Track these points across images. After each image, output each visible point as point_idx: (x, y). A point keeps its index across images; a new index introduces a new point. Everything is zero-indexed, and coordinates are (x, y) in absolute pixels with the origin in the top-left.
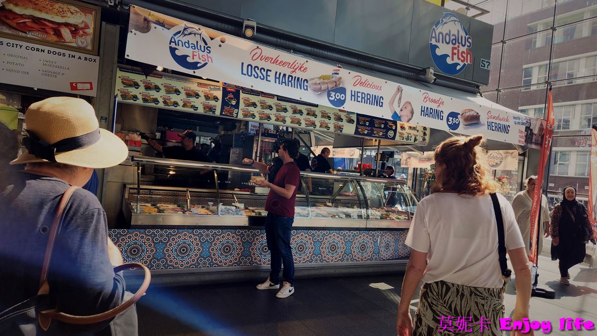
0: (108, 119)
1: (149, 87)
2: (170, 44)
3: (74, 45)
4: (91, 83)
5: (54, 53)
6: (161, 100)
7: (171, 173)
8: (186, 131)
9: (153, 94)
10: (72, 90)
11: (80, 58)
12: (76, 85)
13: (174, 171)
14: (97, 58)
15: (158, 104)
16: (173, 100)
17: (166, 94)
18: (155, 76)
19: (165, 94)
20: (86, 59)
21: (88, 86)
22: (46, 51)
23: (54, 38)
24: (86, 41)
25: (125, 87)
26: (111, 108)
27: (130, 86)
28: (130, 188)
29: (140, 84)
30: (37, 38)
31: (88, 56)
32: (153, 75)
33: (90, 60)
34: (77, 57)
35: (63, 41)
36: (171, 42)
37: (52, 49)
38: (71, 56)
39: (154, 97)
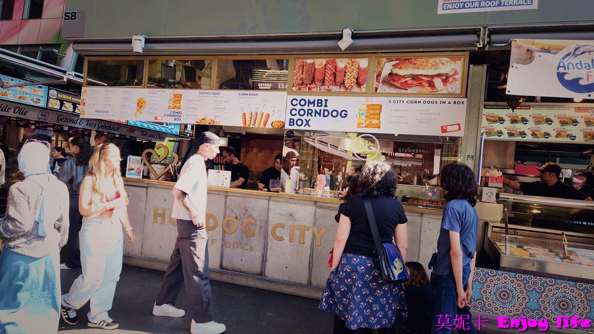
0: (474, 157)
1: (515, 120)
2: (558, 69)
3: (445, 92)
4: (459, 125)
5: (429, 102)
6: (529, 133)
7: (535, 211)
8: (547, 164)
9: (520, 127)
10: (442, 133)
11: (449, 103)
12: (446, 128)
13: (538, 209)
14: (465, 100)
15: (525, 137)
16: (543, 131)
17: (536, 125)
18: (522, 108)
19: (534, 126)
20: (455, 103)
21: (457, 127)
22: (422, 102)
23: (429, 89)
24: (456, 86)
25: (489, 124)
26: (477, 146)
27: (495, 121)
28: (493, 227)
29: (505, 118)
30: (415, 92)
31: (457, 100)
32: (519, 108)
33: (459, 103)
34: (447, 102)
35: (436, 90)
36: (559, 67)
37: (427, 99)
38: (442, 102)
39: (520, 130)
